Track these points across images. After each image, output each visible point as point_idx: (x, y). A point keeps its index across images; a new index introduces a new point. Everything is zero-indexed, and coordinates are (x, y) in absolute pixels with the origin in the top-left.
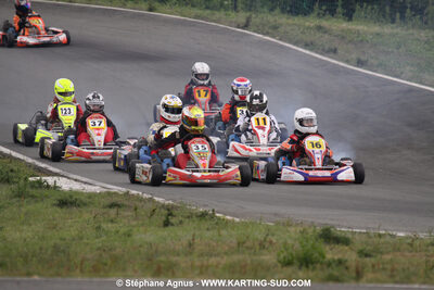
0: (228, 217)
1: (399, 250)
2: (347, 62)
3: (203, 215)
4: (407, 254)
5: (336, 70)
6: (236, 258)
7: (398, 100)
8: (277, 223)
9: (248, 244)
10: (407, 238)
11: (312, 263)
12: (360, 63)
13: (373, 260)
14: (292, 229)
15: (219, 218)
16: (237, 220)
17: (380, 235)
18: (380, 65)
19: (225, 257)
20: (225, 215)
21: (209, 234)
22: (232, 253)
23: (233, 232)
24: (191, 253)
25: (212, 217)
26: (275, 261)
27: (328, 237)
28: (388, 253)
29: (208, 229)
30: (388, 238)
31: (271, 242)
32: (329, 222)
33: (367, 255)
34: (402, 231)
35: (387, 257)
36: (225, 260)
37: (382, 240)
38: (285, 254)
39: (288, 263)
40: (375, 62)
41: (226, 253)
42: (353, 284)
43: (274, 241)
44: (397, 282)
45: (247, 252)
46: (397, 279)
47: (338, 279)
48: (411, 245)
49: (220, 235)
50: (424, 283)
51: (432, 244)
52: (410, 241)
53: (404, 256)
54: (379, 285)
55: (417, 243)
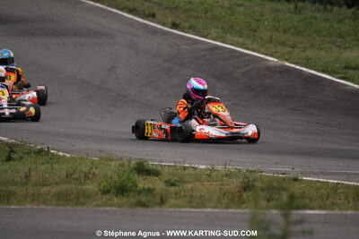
0: (61, 154)
1: (199, 180)
2: (164, 24)
3: (40, 152)
4: (206, 183)
5: (154, 31)
6: (65, 187)
7: (204, 56)
8: (101, 158)
9: (75, 176)
10: (206, 170)
11: (127, 191)
12: (174, 26)
13: (177, 188)
14: (113, 163)
15: (53, 154)
16: (68, 155)
17: (185, 168)
18: (190, 27)
19: (55, 186)
20: (59, 151)
21: (43, 167)
22: (62, 183)
23: (63, 166)
24: (26, 184)
25: (48, 153)
26: (97, 189)
27: (141, 169)
28: (190, 183)
29: (43, 163)
30: (191, 171)
31: (94, 174)
32: (143, 157)
33: (172, 185)
34: (202, 164)
35: (190, 186)
36: (55, 189)
37: (186, 172)
38: (105, 184)
39: (106, 192)
40: (187, 25)
41: (56, 183)
42: (157, 209)
43: (97, 173)
44: (193, 207)
45: (74, 182)
46: (194, 204)
47: (144, 205)
48: (210, 176)
49: (52, 169)
50: (215, 207)
51: (227, 175)
52: (208, 172)
53: (203, 185)
54: (178, 209)
55: (214, 174)
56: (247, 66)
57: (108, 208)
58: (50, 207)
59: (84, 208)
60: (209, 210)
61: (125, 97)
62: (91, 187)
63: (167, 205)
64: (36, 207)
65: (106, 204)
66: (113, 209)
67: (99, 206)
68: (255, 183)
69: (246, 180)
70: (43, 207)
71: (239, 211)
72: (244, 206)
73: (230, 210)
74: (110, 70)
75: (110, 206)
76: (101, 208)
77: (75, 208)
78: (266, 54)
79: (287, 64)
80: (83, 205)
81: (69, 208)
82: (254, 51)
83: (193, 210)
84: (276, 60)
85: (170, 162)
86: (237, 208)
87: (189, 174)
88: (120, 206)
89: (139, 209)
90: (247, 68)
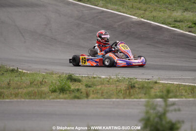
1: (103, 84)
3: (13, 70)
4: (107, 85)
6: (30, 89)
7: (97, 16)
8: (47, 73)
9: (35, 83)
10: (106, 78)
11: (65, 91)
13: (92, 89)
14: (54, 76)
15: (20, 72)
16: (29, 72)
17: (94, 78)
18: (88, 1)
19: (25, 89)
20: (23, 70)
21: (16, 79)
22: (28, 87)
23: (28, 78)
24: (9, 88)
25: (17, 71)
26: (48, 90)
27: (71, 79)
28: (98, 85)
29: (16, 77)
30: (98, 79)
31: (45, 82)
32: (71, 72)
33: (89, 87)
34: (104, 75)
35: (99, 87)
36: (25, 91)
37: (95, 80)
38: (53, 87)
39: (54, 91)
42: (86, 100)
43: (47, 81)
44: (105, 98)
45: (35, 87)
46: (105, 97)
47: (78, 98)
48: (108, 81)
49: (21, 79)
50: (117, 98)
51: (118, 81)
52: (108, 80)
53: (106, 86)
54: (97, 100)
55: (111, 80)
56: (121, 21)
57: (59, 100)
58: (27, 100)
59: (46, 100)
60: (114, 100)
61: (55, 39)
62: (45, 89)
63: (90, 97)
64: (19, 100)
65: (57, 98)
66: (62, 100)
67: (54, 99)
68: (135, 85)
69: (130, 83)
70: (23, 100)
71: (130, 100)
72: (133, 97)
73: (126, 100)
74: (46, 25)
75: (60, 98)
76: (55, 100)
77: (40, 100)
78: (130, 15)
79: (143, 20)
80: (44, 98)
81: (38, 100)
82: (124, 13)
83: (106, 100)
84: (136, 18)
85: (85, 75)
86: (130, 98)
87: (97, 81)
88: (65, 99)
89: (76, 100)
90: (121, 22)
